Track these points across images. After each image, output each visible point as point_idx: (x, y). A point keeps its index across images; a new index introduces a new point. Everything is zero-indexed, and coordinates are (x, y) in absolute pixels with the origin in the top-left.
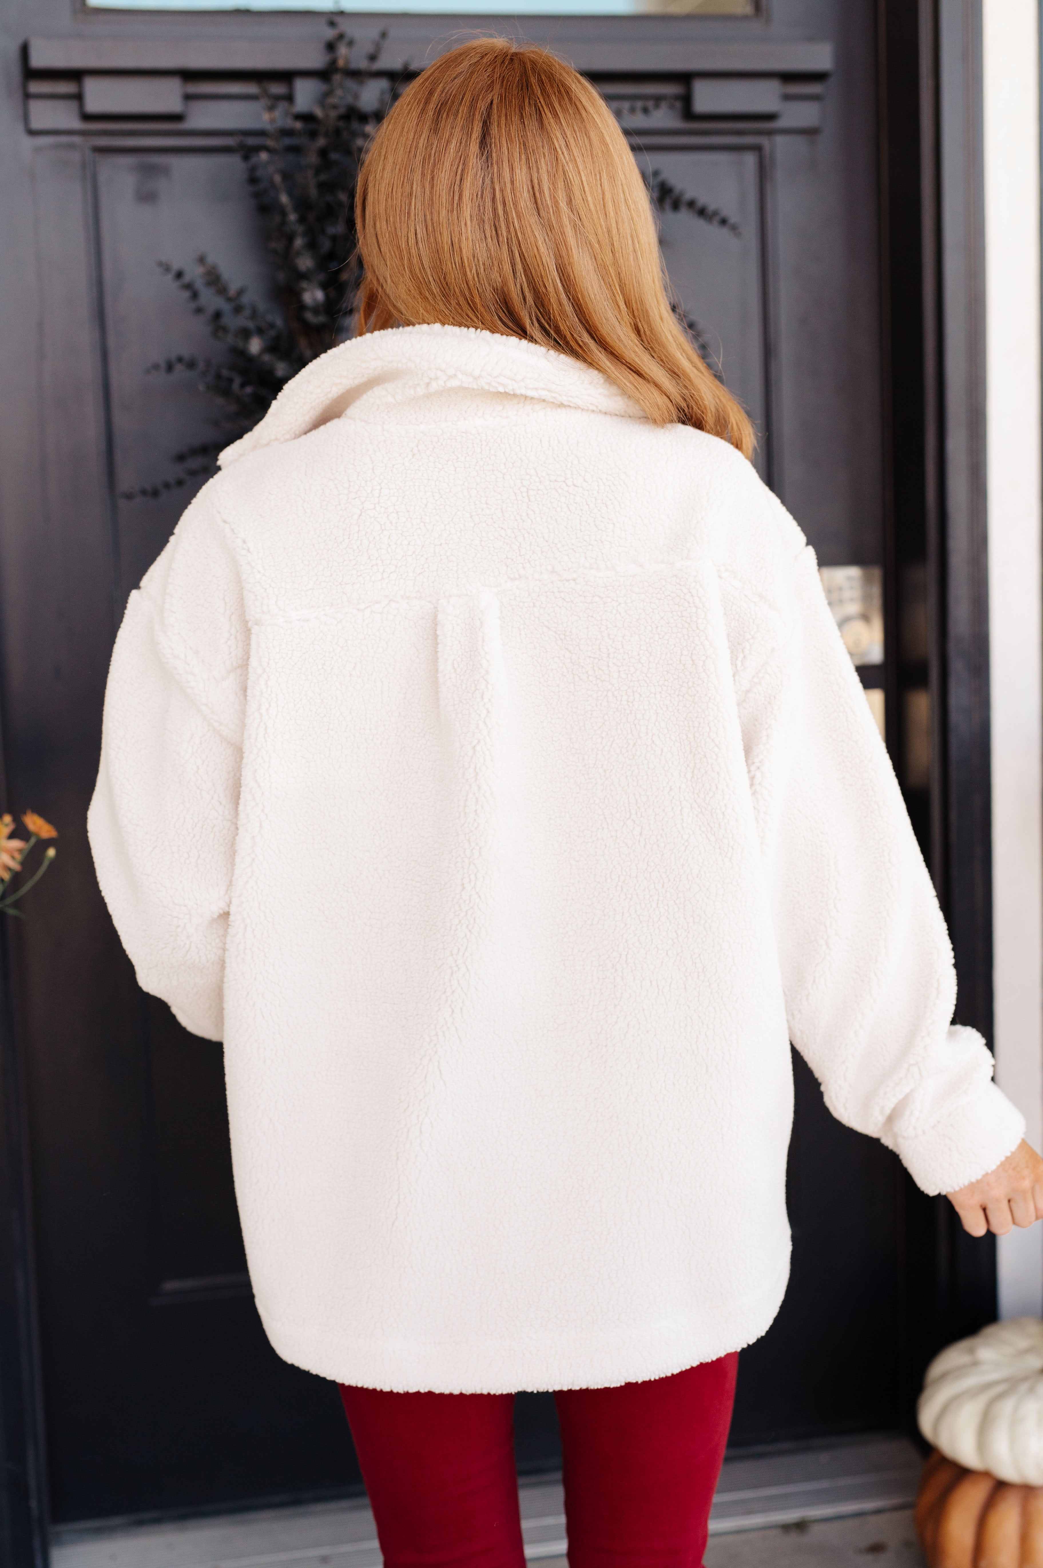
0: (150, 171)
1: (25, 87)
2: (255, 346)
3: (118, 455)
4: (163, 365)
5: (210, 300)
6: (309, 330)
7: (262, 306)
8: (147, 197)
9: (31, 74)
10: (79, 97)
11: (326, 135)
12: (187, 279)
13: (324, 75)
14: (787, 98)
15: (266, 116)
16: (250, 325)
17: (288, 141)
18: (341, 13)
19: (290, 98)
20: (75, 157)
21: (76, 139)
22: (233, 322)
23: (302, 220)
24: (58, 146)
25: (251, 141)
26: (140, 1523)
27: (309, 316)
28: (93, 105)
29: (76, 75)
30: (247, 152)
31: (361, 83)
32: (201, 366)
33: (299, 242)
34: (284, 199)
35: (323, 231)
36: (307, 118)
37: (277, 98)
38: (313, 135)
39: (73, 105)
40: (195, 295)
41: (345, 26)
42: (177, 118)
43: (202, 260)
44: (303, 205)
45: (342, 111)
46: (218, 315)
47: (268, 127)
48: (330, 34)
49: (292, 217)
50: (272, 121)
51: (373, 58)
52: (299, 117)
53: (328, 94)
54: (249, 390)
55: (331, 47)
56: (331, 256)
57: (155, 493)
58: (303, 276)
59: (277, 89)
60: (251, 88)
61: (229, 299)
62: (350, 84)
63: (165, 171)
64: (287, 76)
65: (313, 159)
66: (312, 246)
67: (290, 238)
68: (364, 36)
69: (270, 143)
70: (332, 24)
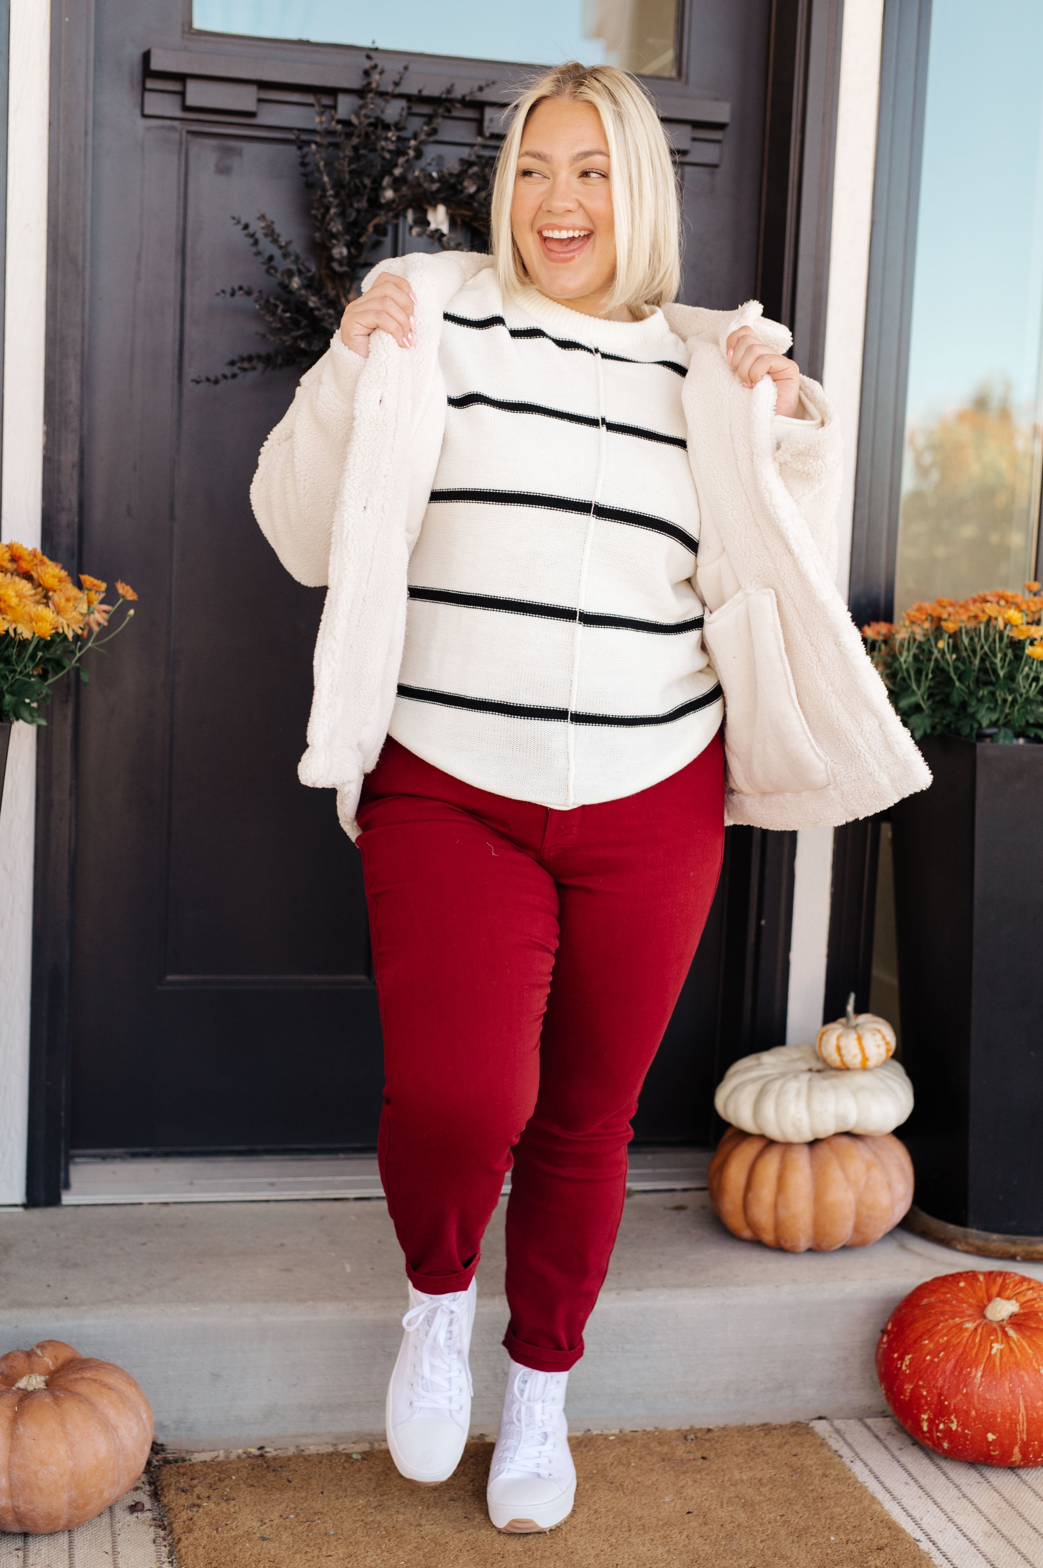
0: (228, 152)
1: (144, 83)
2: (296, 283)
3: (186, 356)
4: (229, 291)
5: (267, 247)
6: (336, 276)
7: (302, 256)
8: (224, 170)
9: (148, 72)
10: (182, 94)
11: (359, 136)
12: (251, 230)
13: (360, 93)
14: (694, 139)
15: (317, 119)
16: (294, 267)
17: (330, 139)
18: (376, 49)
19: (334, 107)
20: (176, 136)
21: (176, 124)
22: (283, 264)
23: (336, 195)
24: (163, 127)
25: (304, 137)
26: (134, 1155)
27: (335, 266)
28: (192, 100)
29: (182, 78)
30: (301, 144)
31: (387, 101)
32: (256, 294)
33: (333, 211)
34: (326, 179)
35: (351, 206)
36: (346, 123)
37: (326, 107)
38: (349, 136)
39: (177, 99)
40: (256, 243)
41: (378, 59)
42: (252, 115)
43: (262, 217)
44: (338, 185)
45: (372, 120)
46: (271, 258)
47: (319, 128)
48: (367, 64)
49: (331, 192)
50: (321, 123)
51: (396, 84)
52: (339, 122)
53: (361, 107)
54: (288, 315)
55: (367, 73)
56: (355, 223)
57: (216, 382)
58: (334, 236)
59: (326, 101)
60: (310, 99)
61: (281, 247)
62: (380, 102)
63: (239, 153)
64: (333, 92)
65: (349, 152)
66: (342, 214)
67: (327, 209)
68: (393, 68)
69: (318, 139)
70: (369, 57)
